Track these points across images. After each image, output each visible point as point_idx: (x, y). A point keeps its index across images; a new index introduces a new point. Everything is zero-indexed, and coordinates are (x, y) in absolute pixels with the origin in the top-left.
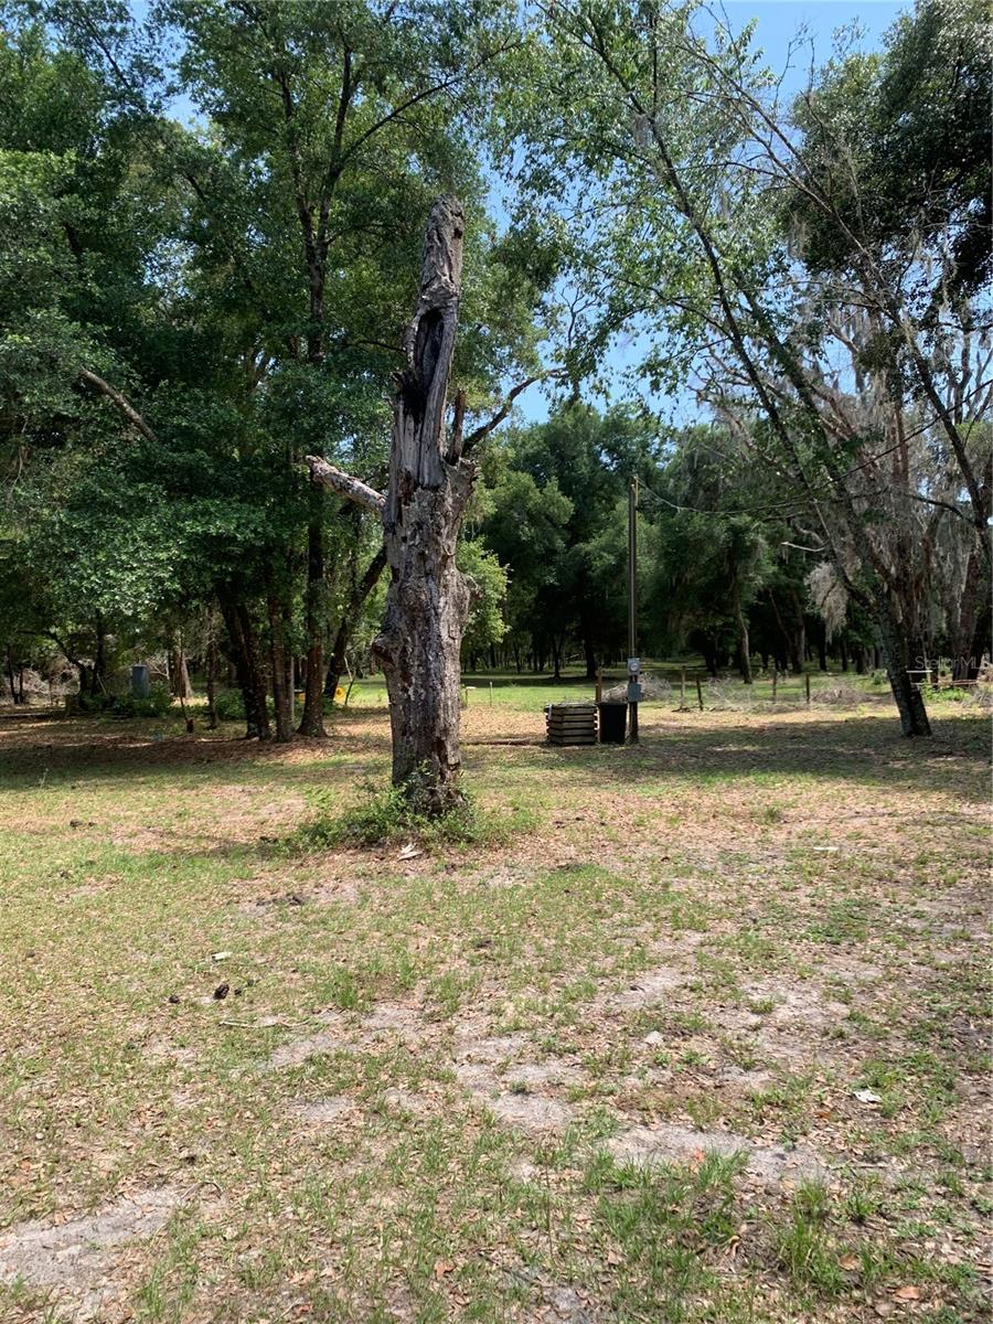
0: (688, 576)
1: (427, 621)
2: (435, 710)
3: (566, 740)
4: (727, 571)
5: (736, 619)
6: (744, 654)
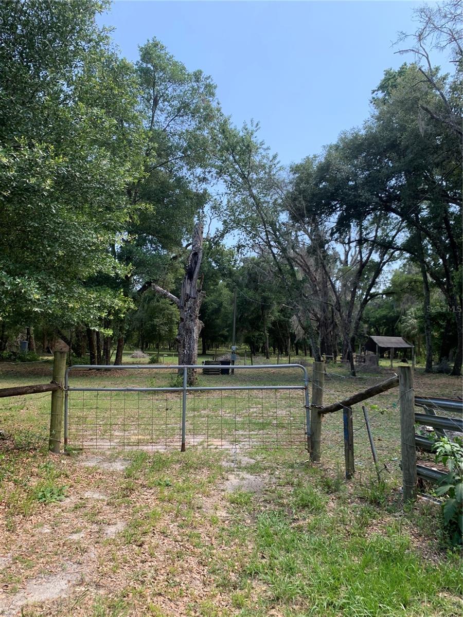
0: (246, 315)
1: (191, 333)
2: (191, 357)
3: (210, 373)
4: (261, 314)
5: (264, 332)
6: (267, 347)
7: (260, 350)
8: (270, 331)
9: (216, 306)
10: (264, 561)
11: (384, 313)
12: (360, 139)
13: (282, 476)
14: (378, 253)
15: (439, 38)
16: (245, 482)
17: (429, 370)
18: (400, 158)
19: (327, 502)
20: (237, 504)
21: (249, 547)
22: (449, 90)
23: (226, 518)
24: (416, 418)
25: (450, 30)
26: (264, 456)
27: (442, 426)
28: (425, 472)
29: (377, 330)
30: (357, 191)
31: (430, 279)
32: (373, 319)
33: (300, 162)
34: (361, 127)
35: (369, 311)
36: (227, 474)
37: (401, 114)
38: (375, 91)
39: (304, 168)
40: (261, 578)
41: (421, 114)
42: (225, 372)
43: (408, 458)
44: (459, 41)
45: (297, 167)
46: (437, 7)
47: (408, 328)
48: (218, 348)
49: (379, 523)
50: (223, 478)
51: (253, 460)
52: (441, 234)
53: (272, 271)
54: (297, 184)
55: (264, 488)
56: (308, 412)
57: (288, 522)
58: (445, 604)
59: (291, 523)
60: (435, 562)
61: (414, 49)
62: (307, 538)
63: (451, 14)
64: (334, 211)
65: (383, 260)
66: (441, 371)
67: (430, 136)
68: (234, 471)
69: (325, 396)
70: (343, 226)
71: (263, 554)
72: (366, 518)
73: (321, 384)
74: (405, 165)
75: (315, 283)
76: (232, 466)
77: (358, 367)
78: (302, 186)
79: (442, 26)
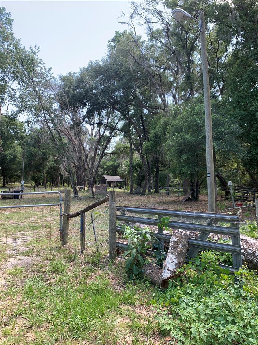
0: (33, 163)
3: (6, 198)
4: (42, 162)
5: (44, 174)
6: (45, 182)
7: (42, 184)
8: (48, 173)
9: (12, 157)
10: (26, 307)
11: (112, 163)
12: (99, 67)
13: (44, 256)
14: (109, 132)
15: (140, 20)
16: (20, 261)
17: (131, 193)
18: (120, 81)
19: (68, 267)
20: (13, 275)
21: (17, 300)
22: (144, 49)
23: (5, 285)
24: (117, 217)
25: (145, 17)
26: (34, 245)
27: (128, 220)
28: (120, 245)
29: (108, 173)
30: (97, 96)
31: (133, 147)
32: (106, 167)
33: (66, 75)
34: (100, 60)
35: (104, 162)
36: (9, 258)
37: (121, 57)
38: (110, 41)
39: (68, 79)
40: (23, 316)
41: (131, 59)
42: (16, 197)
43: (112, 239)
44: (150, 24)
45: (64, 77)
46: (140, 3)
47: (123, 171)
48: (14, 183)
49: (95, 275)
50: (6, 261)
51: (28, 248)
52: (139, 123)
53: (49, 137)
54: (64, 88)
55: (32, 264)
56: (61, 218)
57: (44, 281)
58: (122, 311)
59: (46, 282)
60: (120, 290)
61: (128, 23)
62: (54, 288)
63: (146, 8)
64: (85, 105)
65: (111, 135)
66: (137, 193)
67: (134, 71)
68: (14, 256)
69: (71, 209)
70: (90, 115)
71: (26, 302)
72: (88, 273)
73: (69, 202)
74: (122, 85)
75: (75, 145)
76: (13, 253)
77: (96, 192)
78: (67, 89)
79: (141, 14)
